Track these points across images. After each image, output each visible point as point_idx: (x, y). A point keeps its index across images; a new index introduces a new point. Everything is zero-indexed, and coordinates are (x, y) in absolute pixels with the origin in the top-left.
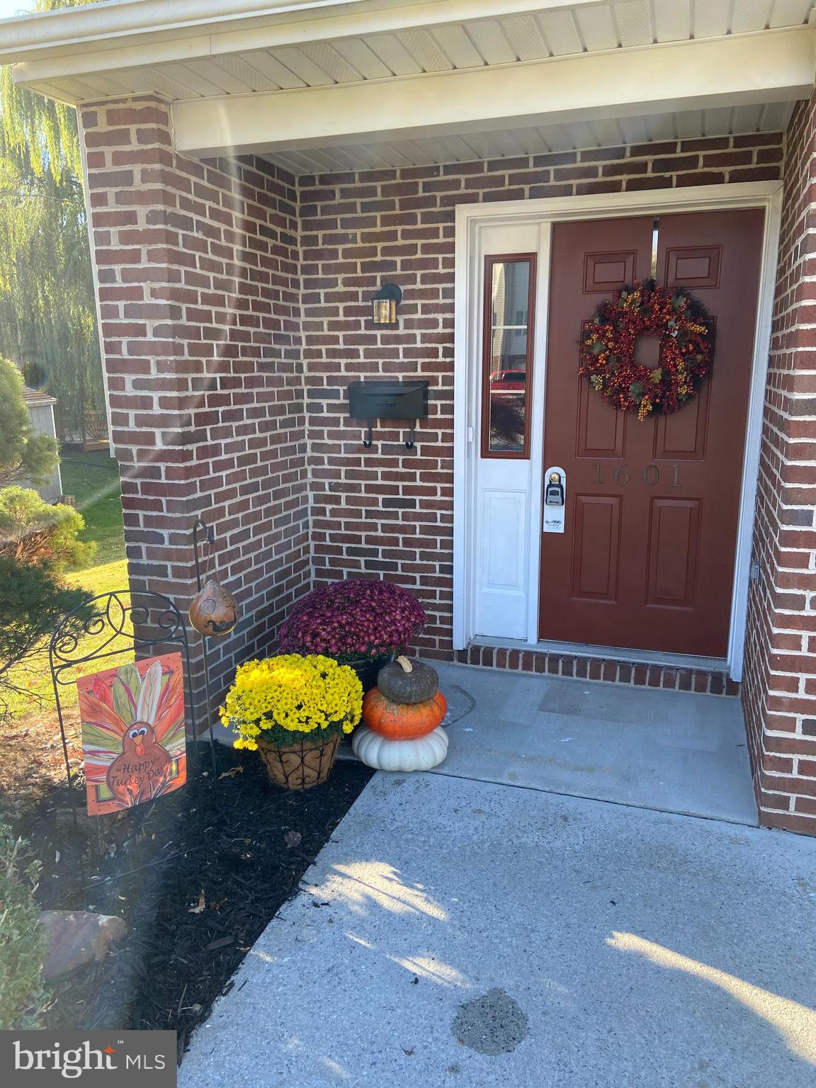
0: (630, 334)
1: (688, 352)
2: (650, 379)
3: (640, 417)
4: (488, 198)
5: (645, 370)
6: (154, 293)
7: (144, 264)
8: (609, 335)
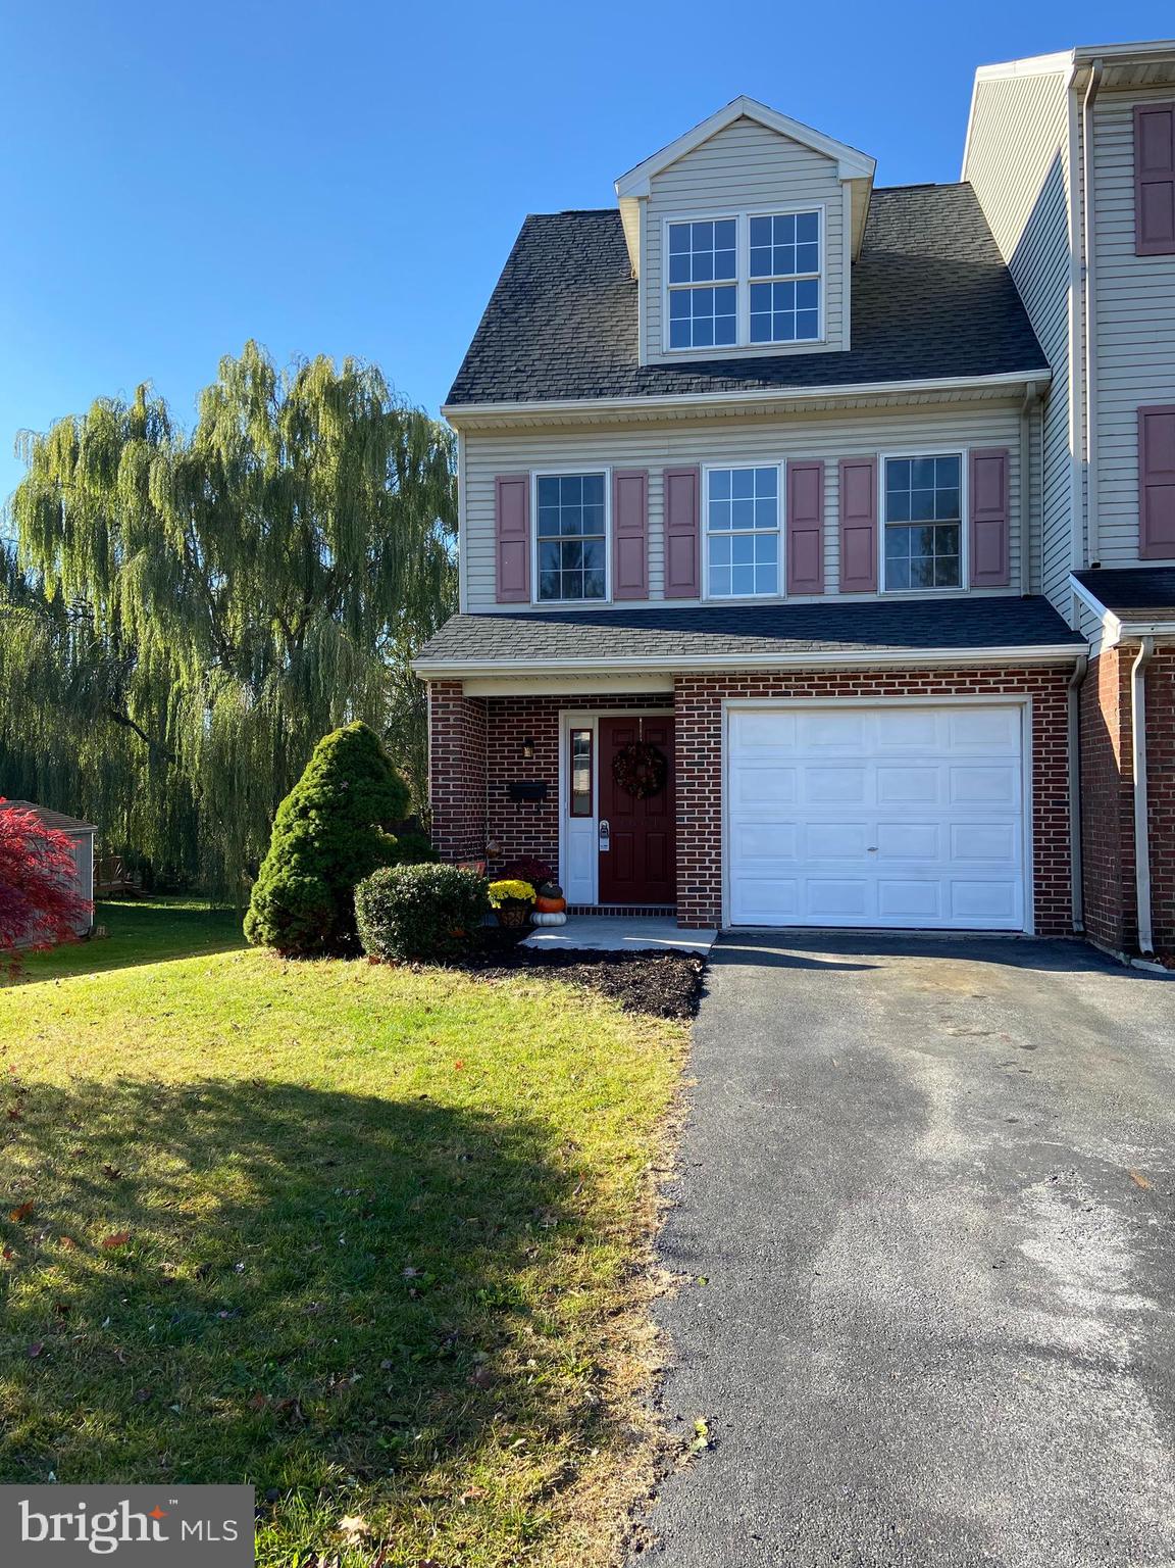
0: (632, 763)
1: (656, 771)
2: (642, 782)
3: (638, 798)
4: (572, 708)
5: (639, 778)
6: (454, 746)
7: (451, 736)
8: (624, 763)
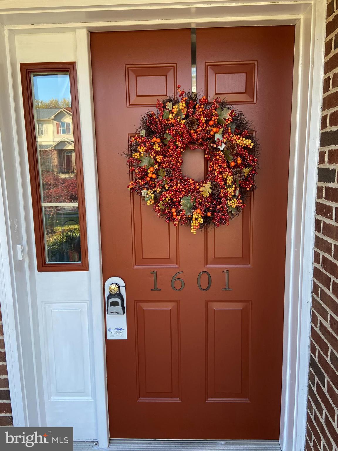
0: (177, 147)
1: (237, 166)
2: (200, 192)
3: (193, 231)
5: (194, 184)
8: (157, 148)
